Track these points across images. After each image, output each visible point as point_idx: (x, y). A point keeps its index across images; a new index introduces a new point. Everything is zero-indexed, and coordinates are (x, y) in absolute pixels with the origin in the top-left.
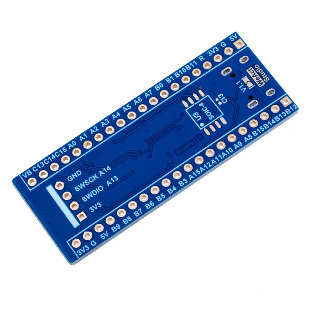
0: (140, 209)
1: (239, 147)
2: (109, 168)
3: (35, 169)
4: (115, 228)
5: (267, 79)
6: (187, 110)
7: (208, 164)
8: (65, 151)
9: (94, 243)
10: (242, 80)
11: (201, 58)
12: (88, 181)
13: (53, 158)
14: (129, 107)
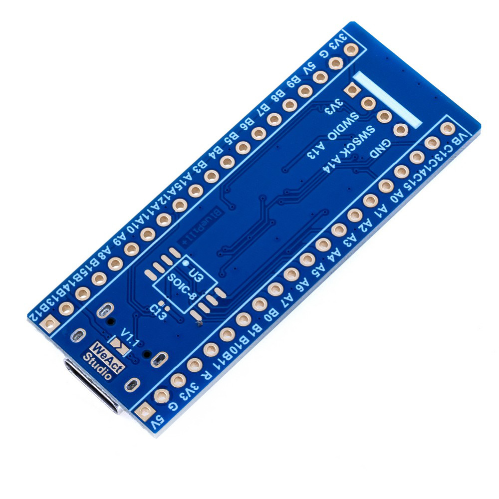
0: (261, 115)
1: (118, 237)
2: (326, 169)
3: (448, 149)
4: (295, 81)
5: (87, 357)
6: (215, 283)
7: (163, 202)
8: (407, 184)
9: (323, 54)
10: (129, 349)
11: (208, 376)
12: (355, 144)
13: (424, 170)
14: (315, 272)
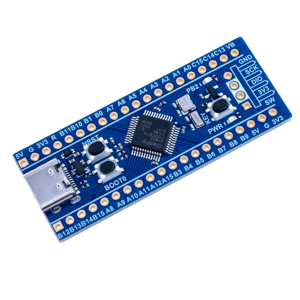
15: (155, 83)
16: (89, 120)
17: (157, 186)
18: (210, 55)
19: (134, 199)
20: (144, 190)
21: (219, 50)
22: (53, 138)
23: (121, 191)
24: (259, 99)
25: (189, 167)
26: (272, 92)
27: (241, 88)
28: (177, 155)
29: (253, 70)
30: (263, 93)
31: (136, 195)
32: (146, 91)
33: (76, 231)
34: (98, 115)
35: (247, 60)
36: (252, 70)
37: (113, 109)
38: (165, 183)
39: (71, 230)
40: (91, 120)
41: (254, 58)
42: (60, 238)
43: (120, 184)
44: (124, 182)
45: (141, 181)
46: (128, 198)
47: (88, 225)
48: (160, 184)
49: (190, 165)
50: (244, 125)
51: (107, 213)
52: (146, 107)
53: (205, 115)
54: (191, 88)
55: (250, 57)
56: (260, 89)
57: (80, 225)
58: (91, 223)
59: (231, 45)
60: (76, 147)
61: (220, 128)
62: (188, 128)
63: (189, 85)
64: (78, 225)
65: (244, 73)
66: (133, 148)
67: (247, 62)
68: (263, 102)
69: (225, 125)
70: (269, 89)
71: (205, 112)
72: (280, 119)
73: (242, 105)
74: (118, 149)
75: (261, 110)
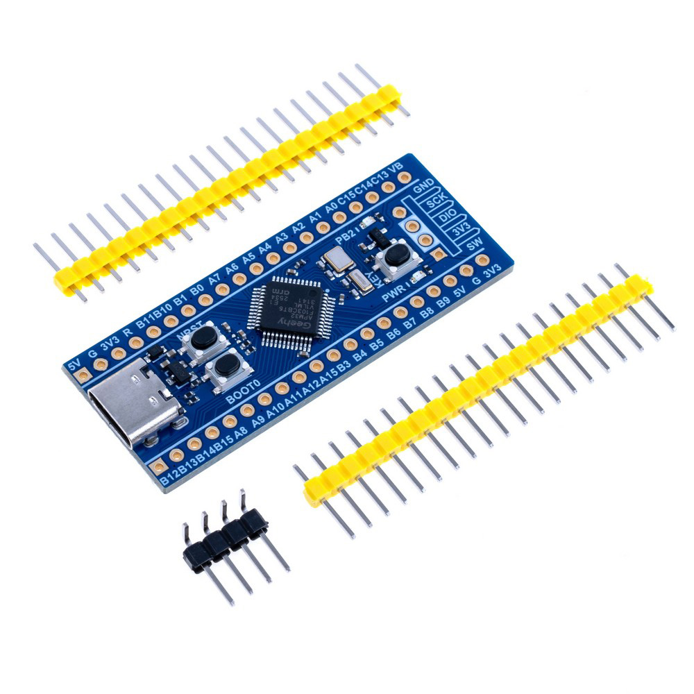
15: (282, 235)
16: (182, 299)
17: (314, 389)
18: (366, 185)
19: (278, 412)
20: (292, 396)
21: (379, 176)
22: (127, 332)
23: (254, 402)
24: (458, 242)
25: (360, 355)
26: (476, 231)
27: (425, 229)
28: (338, 339)
29: (440, 201)
30: (461, 233)
31: (280, 406)
32: (270, 247)
33: (190, 470)
34: (196, 290)
35: (427, 187)
36: (437, 200)
37: (219, 279)
38: (326, 383)
39: (181, 471)
40: (186, 300)
41: (437, 183)
42: (165, 484)
43: (252, 392)
44: (258, 389)
45: (286, 384)
46: (268, 412)
47: (207, 459)
48: (318, 386)
49: (362, 351)
50: (440, 283)
51: (237, 438)
52: (273, 272)
53: (372, 275)
54: (342, 236)
55: (430, 182)
56: (455, 228)
57: (194, 462)
58: (213, 456)
59: (397, 167)
60: (168, 342)
61: (401, 292)
62: (350, 297)
63: (339, 231)
64: (191, 461)
65: (424, 206)
66: (264, 333)
67: (427, 189)
68: (464, 247)
69: (409, 286)
70: (469, 227)
71: (373, 270)
72: (496, 269)
73: (431, 254)
74: (237, 339)
75: (463, 259)
